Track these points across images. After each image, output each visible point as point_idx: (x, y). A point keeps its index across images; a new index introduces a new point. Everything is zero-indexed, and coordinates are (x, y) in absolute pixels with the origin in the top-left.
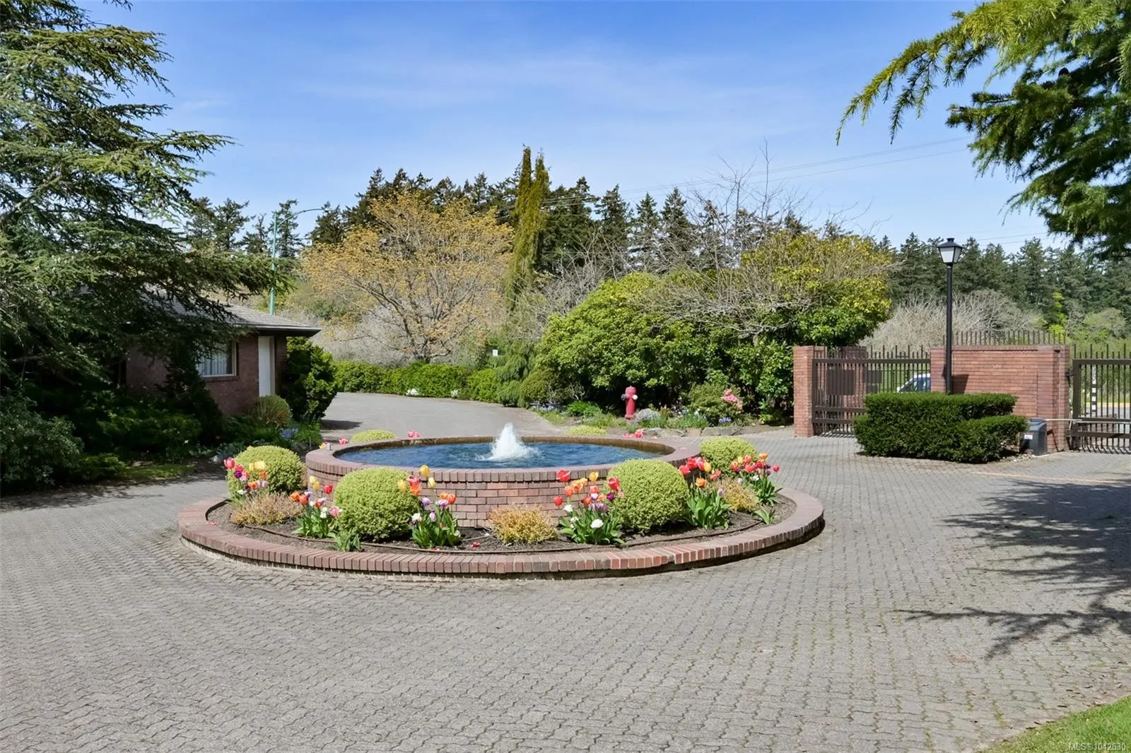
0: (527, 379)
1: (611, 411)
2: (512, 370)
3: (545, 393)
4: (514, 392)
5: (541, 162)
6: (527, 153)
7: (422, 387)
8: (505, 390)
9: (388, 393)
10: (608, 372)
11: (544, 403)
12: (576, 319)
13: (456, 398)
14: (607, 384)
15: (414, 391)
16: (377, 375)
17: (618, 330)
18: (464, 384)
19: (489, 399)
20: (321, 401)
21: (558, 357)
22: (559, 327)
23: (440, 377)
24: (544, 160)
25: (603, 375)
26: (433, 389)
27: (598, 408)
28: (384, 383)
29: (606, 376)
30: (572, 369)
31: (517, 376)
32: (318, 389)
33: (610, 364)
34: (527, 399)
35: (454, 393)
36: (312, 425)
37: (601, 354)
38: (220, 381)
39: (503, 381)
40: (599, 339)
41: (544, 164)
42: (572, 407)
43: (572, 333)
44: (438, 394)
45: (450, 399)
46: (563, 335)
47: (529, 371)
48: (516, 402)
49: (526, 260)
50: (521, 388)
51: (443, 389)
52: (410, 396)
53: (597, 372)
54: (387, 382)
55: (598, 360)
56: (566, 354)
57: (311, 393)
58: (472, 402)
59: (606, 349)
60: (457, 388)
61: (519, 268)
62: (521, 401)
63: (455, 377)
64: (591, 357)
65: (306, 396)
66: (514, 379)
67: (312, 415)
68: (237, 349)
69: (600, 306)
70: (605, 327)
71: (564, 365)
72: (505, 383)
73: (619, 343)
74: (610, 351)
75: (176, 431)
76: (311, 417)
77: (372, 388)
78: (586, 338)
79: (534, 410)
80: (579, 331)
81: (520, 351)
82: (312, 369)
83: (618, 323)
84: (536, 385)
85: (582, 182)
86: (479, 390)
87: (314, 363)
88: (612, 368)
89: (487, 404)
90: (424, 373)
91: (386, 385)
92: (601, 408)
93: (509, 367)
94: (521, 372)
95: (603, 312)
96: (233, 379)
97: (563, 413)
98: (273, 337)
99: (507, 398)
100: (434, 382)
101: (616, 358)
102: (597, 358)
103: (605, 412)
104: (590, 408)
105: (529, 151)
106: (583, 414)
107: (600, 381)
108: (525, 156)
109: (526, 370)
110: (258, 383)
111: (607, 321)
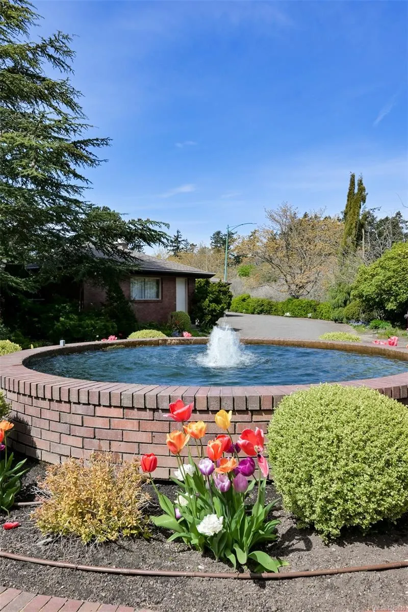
0: (348, 307)
1: (399, 326)
2: (340, 301)
3: (358, 315)
4: (341, 314)
5: (361, 181)
6: (353, 176)
7: (292, 312)
8: (335, 314)
9: (275, 315)
10: (396, 300)
11: (358, 321)
12: (376, 267)
13: (310, 318)
14: (395, 308)
15: (288, 314)
16: (271, 305)
17: (403, 272)
18: (315, 310)
19: (328, 318)
20: (212, 315)
21: (363, 291)
22: (365, 273)
23: (302, 306)
24: (363, 180)
25: (392, 302)
26: (298, 313)
27: (389, 324)
28: (274, 309)
29: (394, 302)
30: (373, 299)
31: (343, 305)
32: (210, 309)
33: (398, 295)
34: (348, 318)
35: (310, 315)
36: (207, 330)
37: (391, 288)
38: (148, 302)
39: (335, 308)
40: (389, 278)
41: (363, 182)
42: (372, 324)
43: (373, 276)
44: (301, 316)
45: (307, 319)
46: (367, 278)
47: (350, 302)
48: (342, 320)
49: (350, 238)
50: (344, 311)
51: (303, 313)
52: (286, 316)
53: (388, 300)
54: (276, 309)
55: (389, 292)
56: (369, 289)
57: (206, 311)
58: (319, 320)
59: (394, 285)
60: (311, 312)
61: (346, 243)
62: (345, 320)
63: (311, 306)
64: (384, 290)
65: (203, 312)
66: (341, 306)
67: (207, 324)
68: (162, 284)
69: (392, 258)
70: (394, 271)
71: (366, 296)
72: (335, 309)
73: (403, 281)
74: (397, 286)
75: (92, 330)
76: (206, 326)
77: (268, 312)
78: (381, 278)
79: (351, 325)
80: (377, 274)
81: (345, 290)
82: (208, 297)
83: (403, 268)
84: (353, 310)
85: (398, 214)
86: (323, 314)
87: (209, 293)
88: (399, 297)
89: (326, 322)
90: (294, 304)
91: (275, 311)
92: (391, 324)
93: (338, 300)
94: (345, 303)
95: (393, 262)
96: (158, 302)
97: (367, 327)
98: (186, 278)
99: (337, 318)
100: (299, 309)
101: (402, 291)
102: (388, 291)
103: (394, 326)
104: (384, 324)
105: (354, 176)
106: (379, 328)
107: (390, 306)
108: (351, 179)
109: (348, 302)
110: (175, 304)
111: (396, 267)
